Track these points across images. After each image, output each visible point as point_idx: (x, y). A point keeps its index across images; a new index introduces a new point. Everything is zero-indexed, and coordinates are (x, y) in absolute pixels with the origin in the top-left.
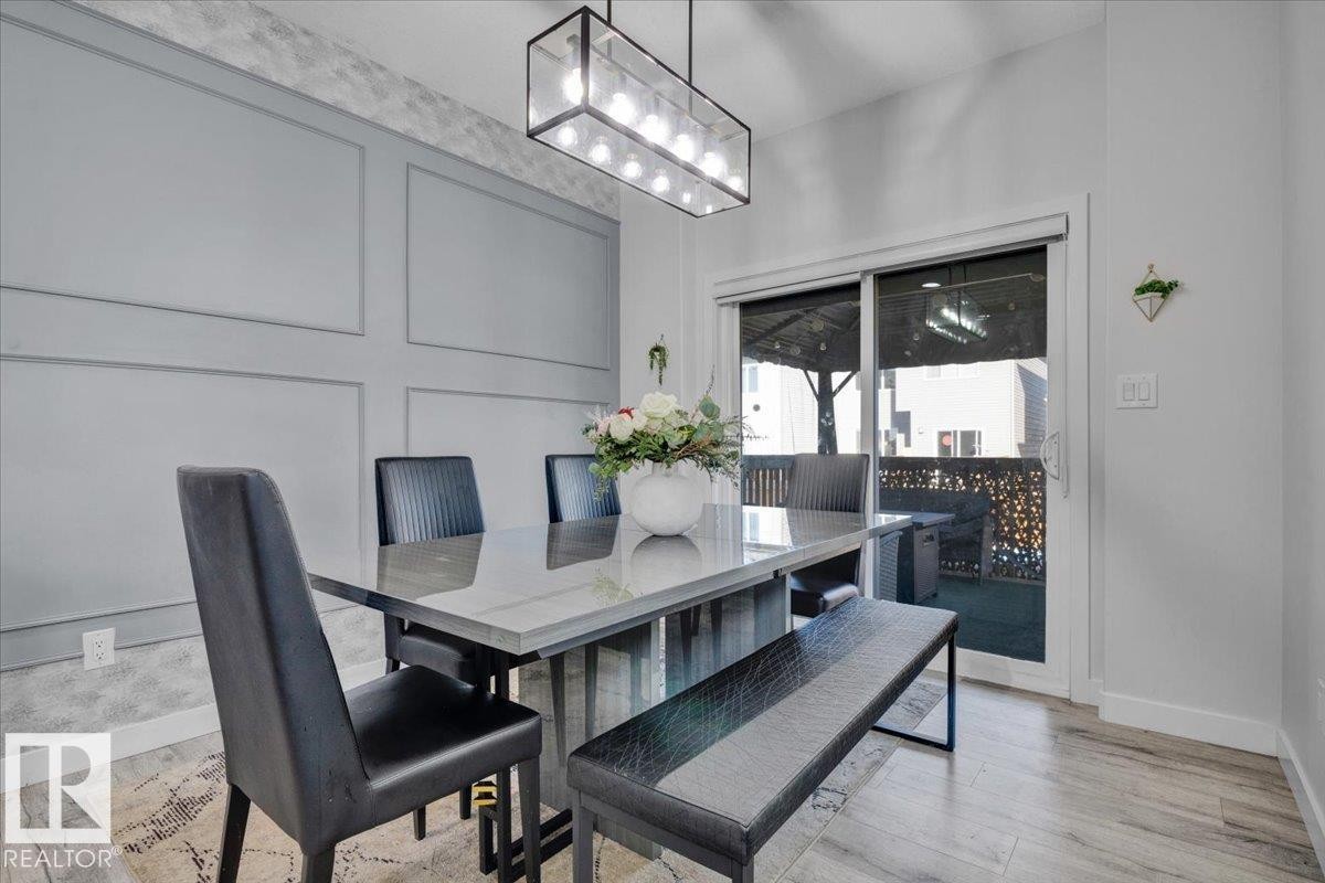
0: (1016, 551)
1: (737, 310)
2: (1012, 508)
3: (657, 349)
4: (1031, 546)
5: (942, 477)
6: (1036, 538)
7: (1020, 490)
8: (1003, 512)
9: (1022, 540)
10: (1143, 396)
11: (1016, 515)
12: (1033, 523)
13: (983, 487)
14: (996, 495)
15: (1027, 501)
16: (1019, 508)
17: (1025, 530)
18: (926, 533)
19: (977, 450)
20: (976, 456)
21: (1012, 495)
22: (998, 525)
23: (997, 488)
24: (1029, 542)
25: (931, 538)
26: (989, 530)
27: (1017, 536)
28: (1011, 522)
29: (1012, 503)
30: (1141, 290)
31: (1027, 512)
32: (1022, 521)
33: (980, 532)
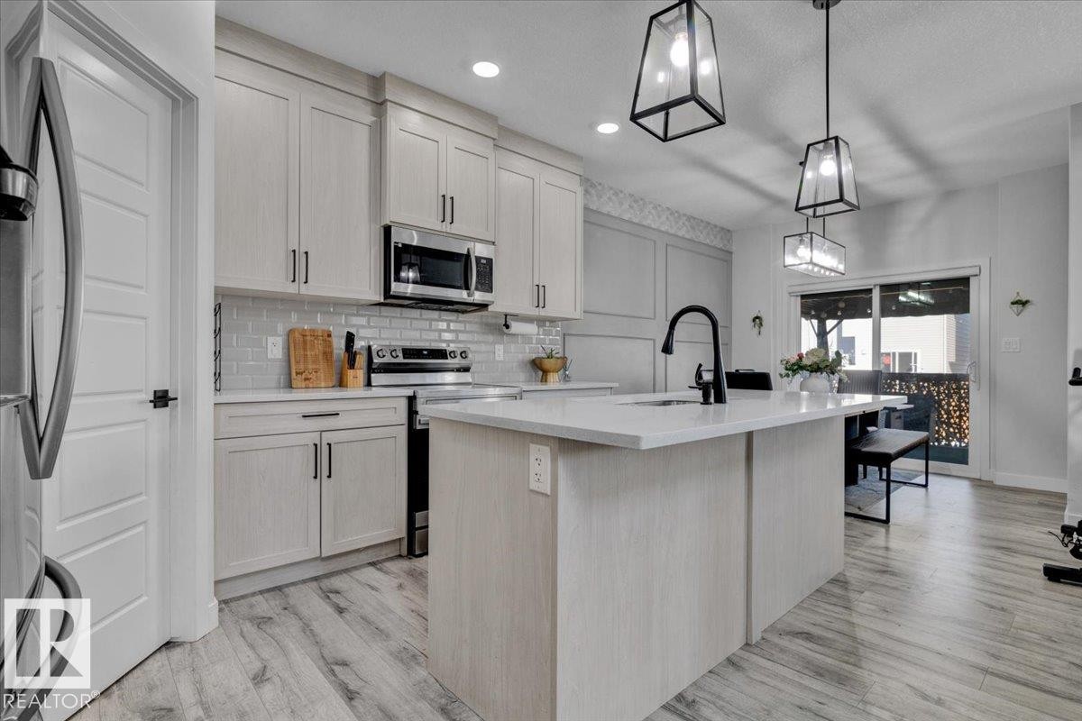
0: (951, 430)
1: (799, 298)
2: (949, 404)
3: (757, 318)
4: (961, 427)
5: (900, 384)
6: (965, 422)
7: (955, 393)
8: (942, 407)
9: (955, 423)
10: (1014, 347)
11: (951, 408)
12: (963, 413)
13: (929, 391)
14: (938, 395)
15: (959, 400)
16: (953, 404)
17: (957, 417)
18: (897, 414)
19: (913, 367)
20: (913, 372)
21: (949, 396)
22: (940, 413)
23: (939, 393)
24: (960, 425)
25: (900, 417)
26: (934, 416)
27: (952, 421)
28: (948, 412)
29: (949, 401)
30: (1013, 303)
31: (959, 406)
32: (955, 412)
33: (928, 417)
